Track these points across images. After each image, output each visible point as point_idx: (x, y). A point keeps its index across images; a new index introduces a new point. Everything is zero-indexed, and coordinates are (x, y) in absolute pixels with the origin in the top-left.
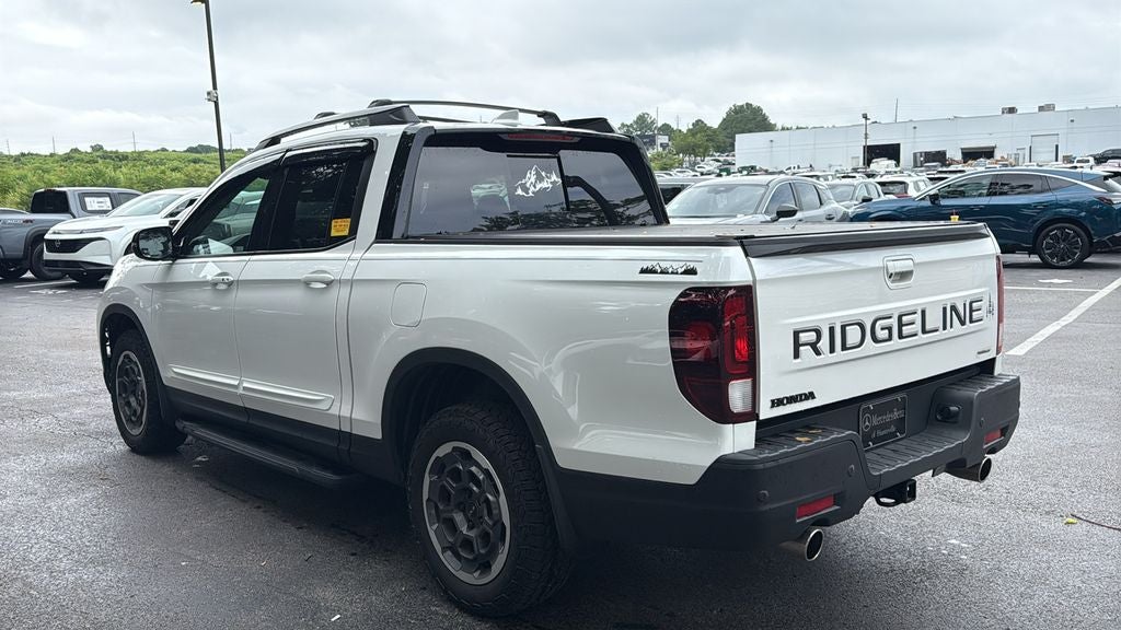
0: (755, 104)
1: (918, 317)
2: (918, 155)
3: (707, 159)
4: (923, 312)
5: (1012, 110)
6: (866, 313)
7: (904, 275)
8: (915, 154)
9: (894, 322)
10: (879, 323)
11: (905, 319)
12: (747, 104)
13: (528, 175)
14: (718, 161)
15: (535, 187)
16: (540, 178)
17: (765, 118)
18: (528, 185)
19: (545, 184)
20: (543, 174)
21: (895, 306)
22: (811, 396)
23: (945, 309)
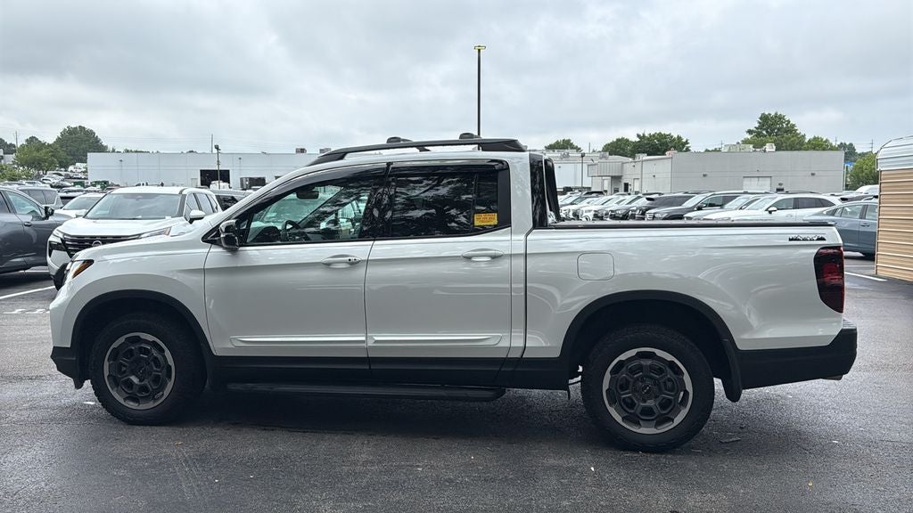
0: (88, 127)
2: (244, 180)
3: (48, 172)
5: (302, 151)
8: (241, 179)
12: (80, 127)
14: (60, 175)
17: (97, 140)
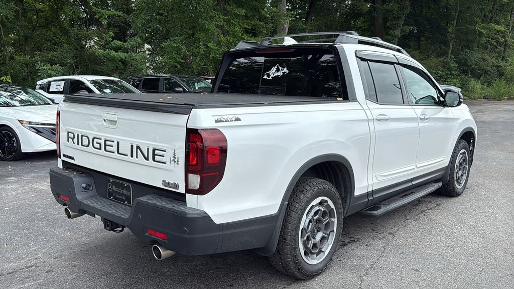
1: (115, 144)
4: (118, 143)
6: (92, 134)
7: (113, 122)
9: (102, 142)
10: (95, 140)
11: (107, 142)
13: (273, 69)
15: (274, 75)
16: (278, 70)
18: (270, 74)
19: (280, 73)
20: (280, 68)
21: (104, 135)
22: (73, 158)
23: (132, 146)
